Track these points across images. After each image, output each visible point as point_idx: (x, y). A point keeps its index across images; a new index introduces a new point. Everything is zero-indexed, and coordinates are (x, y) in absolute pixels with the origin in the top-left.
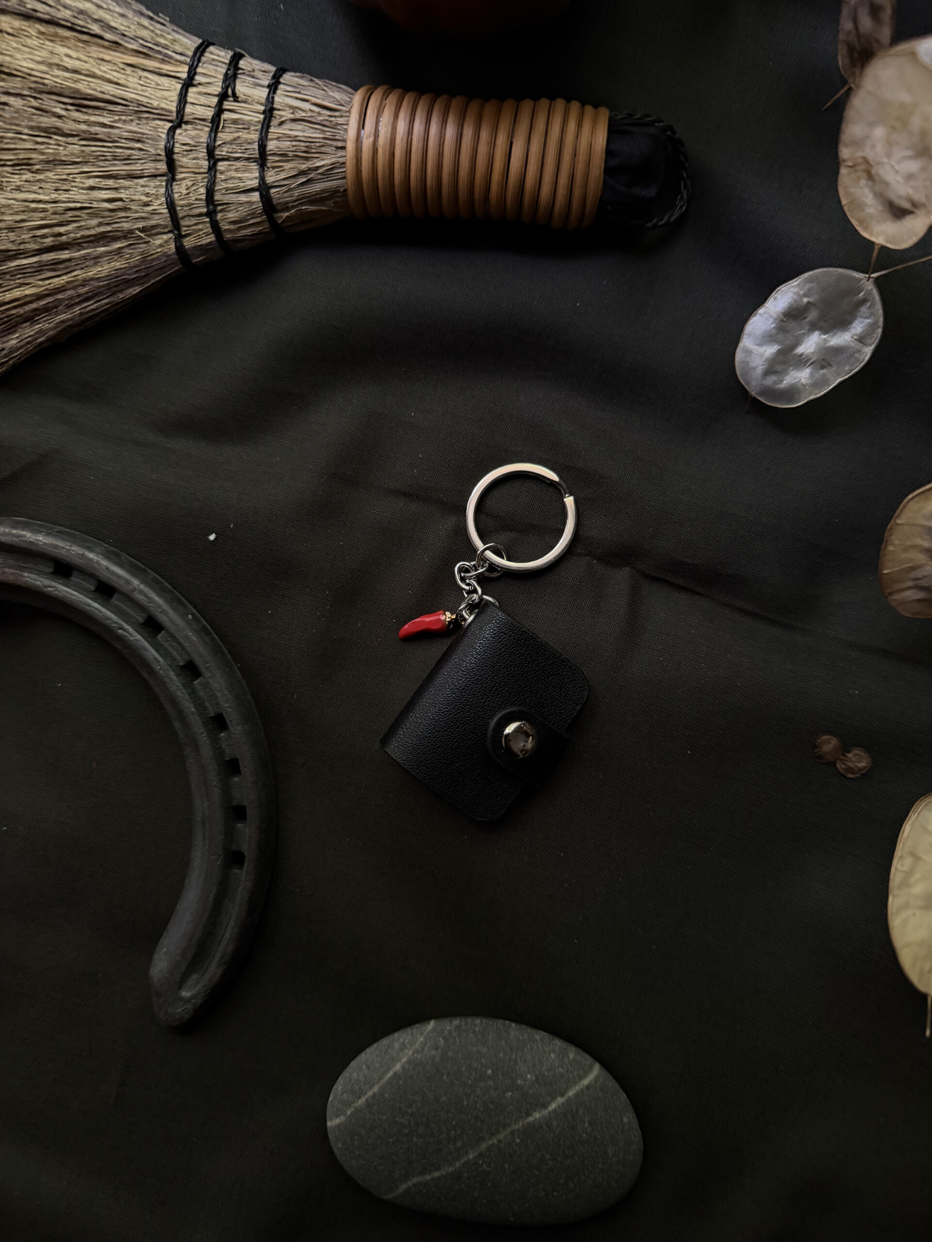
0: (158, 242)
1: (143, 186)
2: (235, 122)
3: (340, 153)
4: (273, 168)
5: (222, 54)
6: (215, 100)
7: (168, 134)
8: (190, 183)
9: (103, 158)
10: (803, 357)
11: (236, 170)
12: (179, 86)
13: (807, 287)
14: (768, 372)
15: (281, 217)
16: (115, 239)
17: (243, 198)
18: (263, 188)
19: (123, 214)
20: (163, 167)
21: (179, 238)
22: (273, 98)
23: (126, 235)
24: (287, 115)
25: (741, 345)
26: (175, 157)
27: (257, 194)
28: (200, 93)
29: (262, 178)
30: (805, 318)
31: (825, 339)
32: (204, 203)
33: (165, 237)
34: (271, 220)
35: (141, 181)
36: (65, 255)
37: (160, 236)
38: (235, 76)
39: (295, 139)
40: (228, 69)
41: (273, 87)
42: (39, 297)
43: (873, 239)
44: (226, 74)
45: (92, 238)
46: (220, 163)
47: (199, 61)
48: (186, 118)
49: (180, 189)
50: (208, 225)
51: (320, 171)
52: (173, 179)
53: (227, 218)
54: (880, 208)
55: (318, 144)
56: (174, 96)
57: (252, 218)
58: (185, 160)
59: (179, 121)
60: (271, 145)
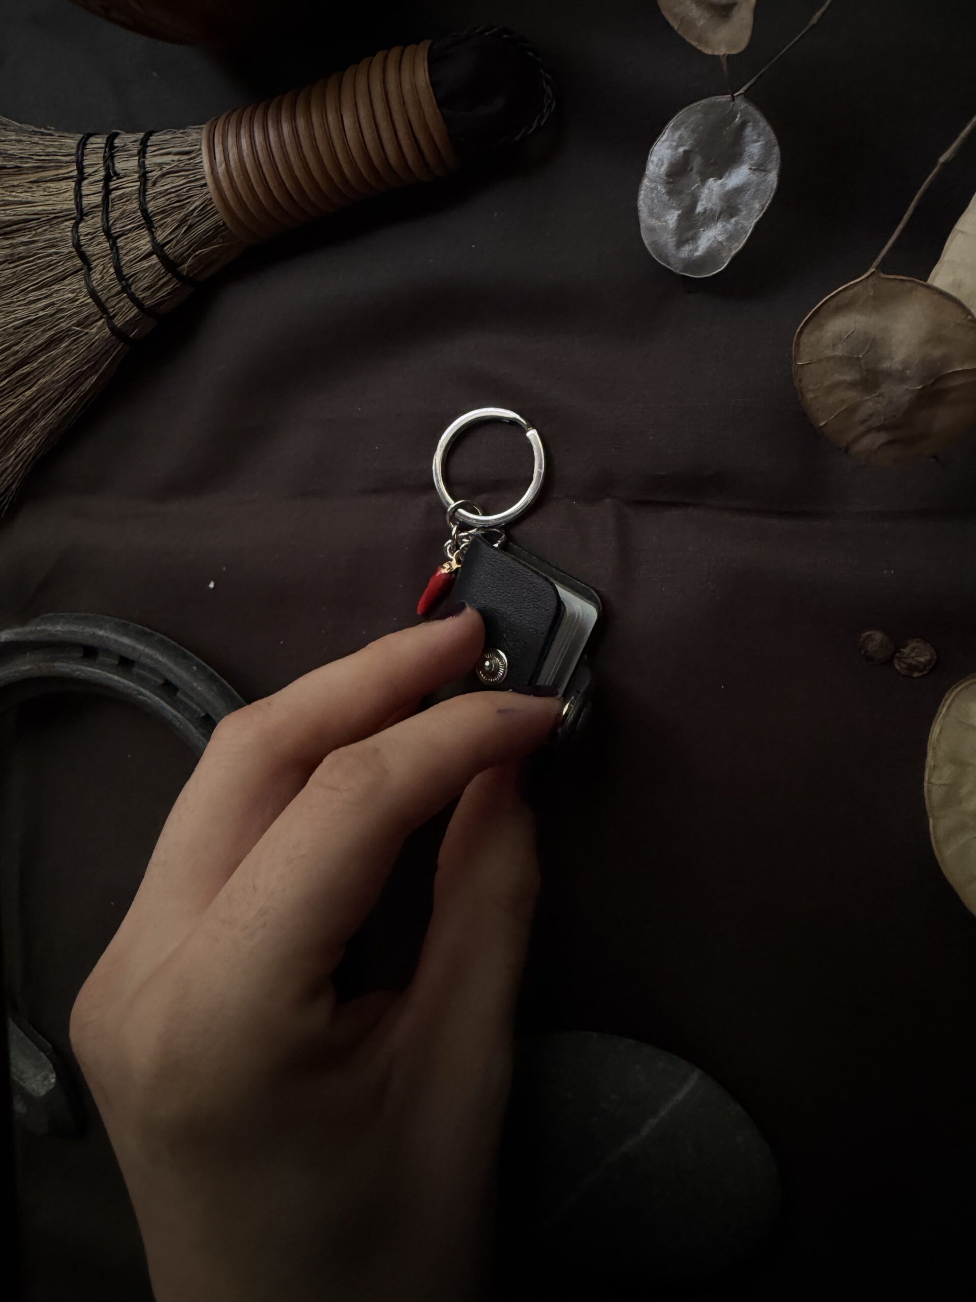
0: (94, 330)
1: (69, 285)
2: (121, 197)
3: (205, 191)
4: (160, 226)
5: (99, 140)
6: (101, 184)
7: (72, 231)
8: (101, 268)
9: (31, 273)
10: (707, 212)
11: (133, 241)
12: (73, 184)
13: (677, 135)
14: (680, 244)
15: (183, 270)
16: (61, 340)
17: (146, 264)
18: (158, 249)
19: (60, 315)
20: (78, 262)
21: (110, 319)
22: (144, 162)
23: (67, 333)
24: (157, 173)
25: (642, 225)
26: (84, 249)
27: (154, 256)
28: (91, 184)
29: (153, 239)
30: (691, 170)
31: (721, 184)
32: (116, 282)
33: (99, 323)
34: (177, 275)
35: (67, 282)
36: (26, 369)
37: (95, 324)
38: (112, 157)
39: (166, 193)
40: (105, 152)
41: (142, 153)
42: (20, 412)
43: (716, 53)
44: (104, 157)
45: (43, 346)
46: (118, 240)
47: (83, 155)
48: (85, 211)
49: (96, 276)
50: (128, 300)
51: (195, 214)
52: (90, 269)
53: (139, 288)
54: (707, 15)
55: (185, 190)
56: (71, 194)
57: (161, 279)
58: (90, 249)
59: (81, 214)
60: (151, 207)
